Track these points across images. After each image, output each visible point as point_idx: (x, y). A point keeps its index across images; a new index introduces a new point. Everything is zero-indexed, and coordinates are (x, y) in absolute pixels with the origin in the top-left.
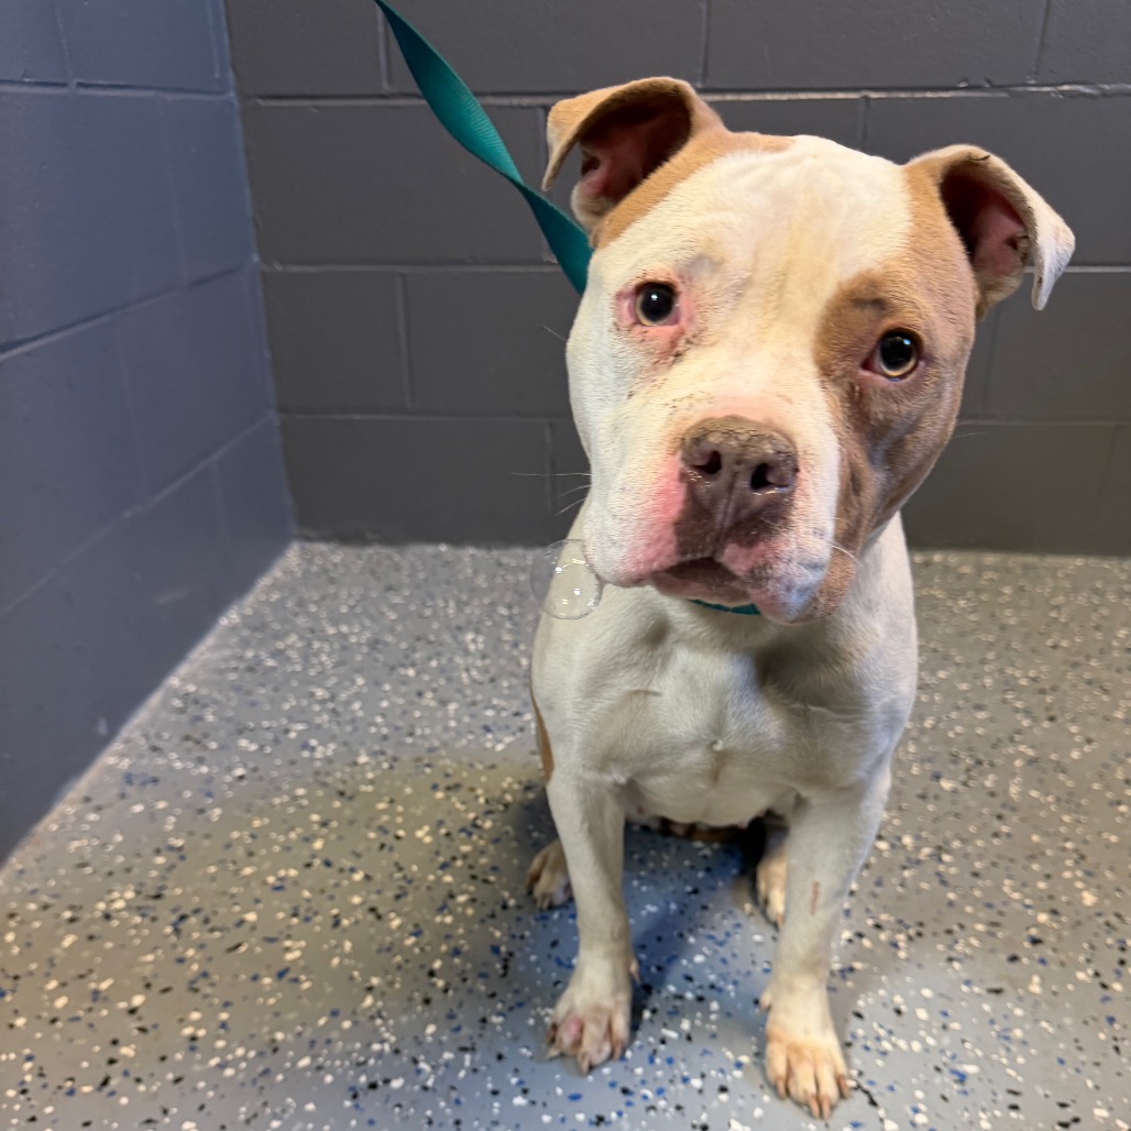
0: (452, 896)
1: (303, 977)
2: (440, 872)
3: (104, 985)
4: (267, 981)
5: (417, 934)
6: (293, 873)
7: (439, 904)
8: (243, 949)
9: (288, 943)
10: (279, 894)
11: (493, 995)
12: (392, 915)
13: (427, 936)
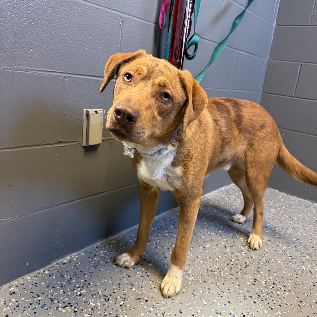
0: (242, 251)
1: (207, 250)
2: (242, 246)
3: (174, 235)
4: (201, 247)
5: (232, 253)
6: (213, 234)
7: (239, 251)
8: (199, 241)
9: (207, 244)
10: (209, 236)
11: (241, 269)
12: (228, 249)
13: (233, 255)
